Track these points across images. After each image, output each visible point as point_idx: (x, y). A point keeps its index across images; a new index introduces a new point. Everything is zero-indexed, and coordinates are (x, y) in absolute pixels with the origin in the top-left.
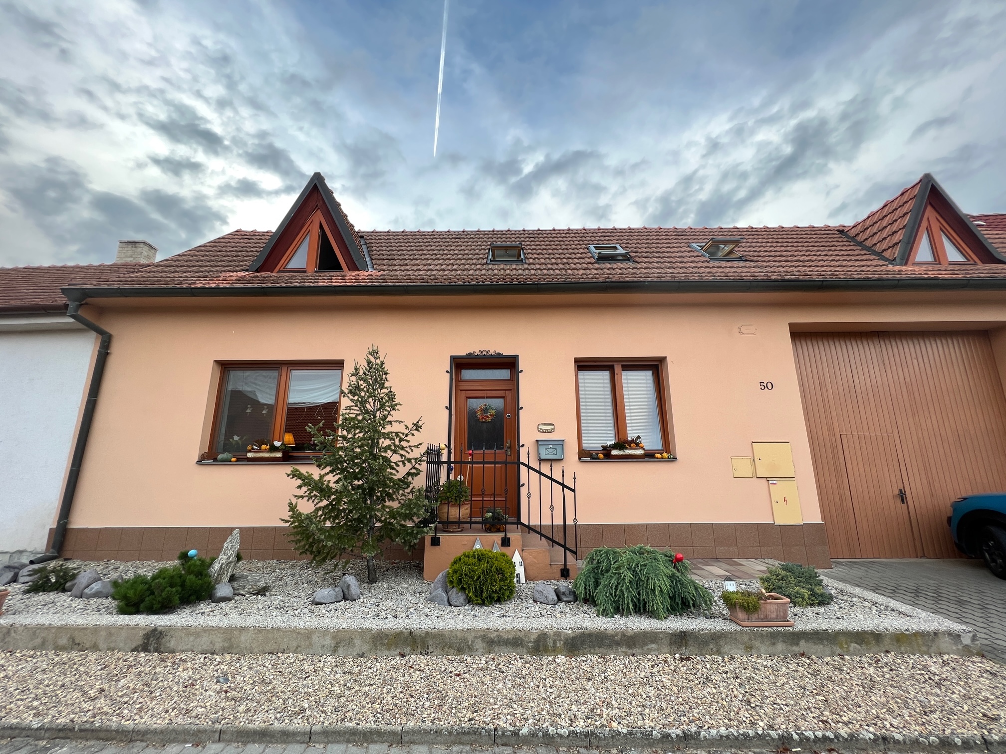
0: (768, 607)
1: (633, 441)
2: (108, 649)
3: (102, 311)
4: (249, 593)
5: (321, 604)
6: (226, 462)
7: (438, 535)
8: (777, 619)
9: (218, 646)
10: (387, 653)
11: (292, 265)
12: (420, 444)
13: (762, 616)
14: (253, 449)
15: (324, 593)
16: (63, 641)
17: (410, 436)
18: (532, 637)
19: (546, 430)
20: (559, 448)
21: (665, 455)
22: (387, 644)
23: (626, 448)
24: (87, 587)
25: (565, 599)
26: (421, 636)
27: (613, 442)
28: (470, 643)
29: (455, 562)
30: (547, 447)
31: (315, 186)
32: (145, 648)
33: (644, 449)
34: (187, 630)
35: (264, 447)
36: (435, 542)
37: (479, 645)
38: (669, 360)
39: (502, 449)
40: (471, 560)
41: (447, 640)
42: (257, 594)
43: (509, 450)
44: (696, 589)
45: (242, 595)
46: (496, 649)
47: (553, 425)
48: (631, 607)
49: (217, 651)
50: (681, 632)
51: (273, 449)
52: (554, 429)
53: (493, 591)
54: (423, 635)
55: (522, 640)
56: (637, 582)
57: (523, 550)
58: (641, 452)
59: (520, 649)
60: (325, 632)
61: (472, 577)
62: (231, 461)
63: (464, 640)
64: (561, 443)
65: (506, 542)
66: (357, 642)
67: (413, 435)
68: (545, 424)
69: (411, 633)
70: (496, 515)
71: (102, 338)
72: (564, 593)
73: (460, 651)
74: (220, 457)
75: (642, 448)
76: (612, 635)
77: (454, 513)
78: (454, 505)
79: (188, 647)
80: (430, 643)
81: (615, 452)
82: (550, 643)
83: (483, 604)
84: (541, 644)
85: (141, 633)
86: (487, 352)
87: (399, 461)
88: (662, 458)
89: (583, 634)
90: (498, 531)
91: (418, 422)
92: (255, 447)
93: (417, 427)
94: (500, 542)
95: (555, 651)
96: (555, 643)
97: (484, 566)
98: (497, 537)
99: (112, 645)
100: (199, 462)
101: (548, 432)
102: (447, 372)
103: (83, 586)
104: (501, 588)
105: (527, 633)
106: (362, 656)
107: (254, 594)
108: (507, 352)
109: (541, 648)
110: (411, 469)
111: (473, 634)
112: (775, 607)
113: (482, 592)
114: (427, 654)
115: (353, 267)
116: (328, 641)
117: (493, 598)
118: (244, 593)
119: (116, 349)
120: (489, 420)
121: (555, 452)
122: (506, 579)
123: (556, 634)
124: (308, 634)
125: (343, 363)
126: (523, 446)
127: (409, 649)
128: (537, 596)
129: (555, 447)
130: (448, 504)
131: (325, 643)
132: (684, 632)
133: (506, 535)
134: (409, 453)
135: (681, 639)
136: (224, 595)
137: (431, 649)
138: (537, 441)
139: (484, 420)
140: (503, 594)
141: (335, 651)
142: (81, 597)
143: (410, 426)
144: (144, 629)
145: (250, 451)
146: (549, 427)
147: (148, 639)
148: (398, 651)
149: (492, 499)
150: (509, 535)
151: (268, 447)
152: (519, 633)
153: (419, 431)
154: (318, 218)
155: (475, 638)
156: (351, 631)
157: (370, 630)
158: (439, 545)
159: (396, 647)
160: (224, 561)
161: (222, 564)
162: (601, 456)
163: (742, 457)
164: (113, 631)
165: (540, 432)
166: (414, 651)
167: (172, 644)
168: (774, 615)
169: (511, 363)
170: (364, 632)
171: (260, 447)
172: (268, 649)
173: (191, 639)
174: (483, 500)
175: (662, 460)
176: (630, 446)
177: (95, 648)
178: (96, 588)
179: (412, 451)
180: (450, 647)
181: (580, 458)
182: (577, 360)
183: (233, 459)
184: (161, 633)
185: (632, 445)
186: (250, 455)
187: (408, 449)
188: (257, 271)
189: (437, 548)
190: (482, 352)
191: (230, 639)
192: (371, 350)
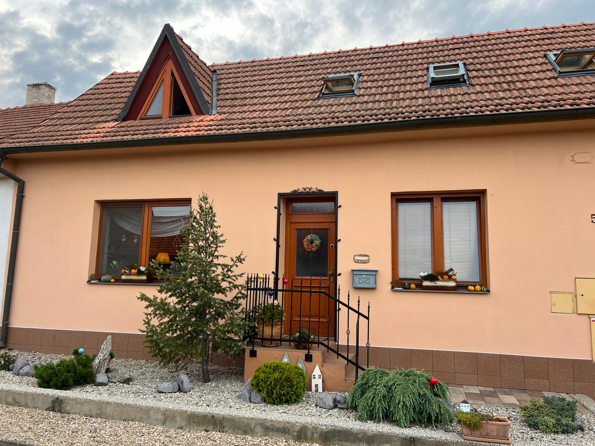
0: (490, 427)
1: (446, 273)
2: (34, 408)
3: (17, 163)
4: (119, 382)
5: (163, 393)
6: (107, 282)
7: (255, 349)
8: (497, 437)
9: (94, 413)
10: (197, 428)
11: (152, 112)
12: (243, 274)
13: (484, 434)
14: (125, 272)
15: (166, 386)
16: (10, 400)
17: (235, 267)
18: (296, 429)
19: (361, 260)
20: (372, 278)
21: (478, 288)
22: (197, 422)
23: (438, 280)
24: (21, 368)
26: (219, 419)
27: (426, 274)
28: (252, 428)
29: (258, 371)
30: (360, 276)
31: (166, 37)
32: (53, 409)
33: (456, 282)
35: (133, 271)
36: (253, 354)
37: (259, 429)
38: (488, 193)
39: (326, 276)
40: (268, 370)
41: (237, 424)
42: (124, 383)
43: (332, 277)
44: (440, 408)
45: (114, 383)
46: (270, 434)
47: (368, 256)
49: (93, 416)
50: (411, 437)
51: (140, 273)
52: (369, 260)
53: (281, 394)
54: (221, 419)
55: (289, 430)
57: (322, 366)
58: (452, 284)
59: (287, 436)
60: (158, 410)
61: (266, 383)
62: (110, 282)
63: (248, 425)
64: (374, 273)
65: (309, 358)
66: (178, 419)
67: (237, 266)
68: (360, 255)
69: (213, 416)
70: (302, 335)
71: (19, 184)
72: (339, 402)
73: (245, 432)
74: (103, 278)
75: (455, 280)
76: (356, 434)
77: (267, 331)
78: (267, 325)
79: (77, 411)
80: (225, 424)
81: (426, 283)
82: (309, 434)
84: (302, 434)
85: (50, 400)
86: (310, 189)
87: (227, 287)
88: (475, 291)
89: (334, 430)
90: (305, 348)
91: (240, 256)
92: (127, 271)
93: (240, 260)
94: (304, 358)
95: (312, 440)
96: (313, 434)
97: (277, 375)
99: (36, 405)
100: (89, 282)
101: (359, 263)
102: (275, 208)
103: (19, 368)
104: (288, 393)
105: (293, 425)
106: (181, 428)
107: (122, 383)
108: (327, 188)
109: (303, 437)
110: (238, 294)
111: (255, 422)
112: (496, 427)
113: (273, 394)
114: (223, 432)
115: (200, 112)
116: (160, 416)
117: (282, 400)
118: (115, 381)
119: (28, 192)
120: (314, 250)
121: (368, 281)
122: (293, 386)
123: (314, 428)
124: (147, 410)
125: (191, 201)
126: (340, 274)
127: (211, 427)
129: (368, 277)
130: (263, 324)
131: (158, 417)
132: (414, 438)
133: (309, 352)
134: (235, 281)
135: (411, 443)
136: (101, 381)
137: (226, 429)
138: (353, 271)
139: (310, 250)
140: (290, 398)
141: (164, 423)
142: (18, 375)
143: (235, 259)
144: (52, 397)
145: (123, 274)
146: (365, 258)
147: (54, 404)
148: (204, 427)
150: (312, 352)
151: (136, 271)
152: (287, 425)
153: (242, 263)
154: (170, 66)
155: (256, 424)
156: (174, 411)
157: (186, 411)
158: (256, 357)
159: (203, 425)
160: (101, 358)
161: (101, 360)
162: (413, 286)
163: (563, 293)
164: (35, 397)
165: (355, 262)
166: (214, 429)
167: (68, 408)
168: (495, 434)
169: (332, 197)
170: (182, 413)
171: (130, 271)
172: (123, 418)
173: (79, 406)
175: (475, 293)
176: (443, 278)
177: (26, 406)
178: (26, 369)
179: (237, 279)
180: (239, 429)
181: (392, 288)
182: (393, 195)
183: (112, 280)
184: (61, 400)
185: (444, 277)
186: (124, 277)
187: (233, 278)
188: (124, 120)
189: (254, 359)
190: (305, 189)
191: (101, 409)
192: (201, 197)
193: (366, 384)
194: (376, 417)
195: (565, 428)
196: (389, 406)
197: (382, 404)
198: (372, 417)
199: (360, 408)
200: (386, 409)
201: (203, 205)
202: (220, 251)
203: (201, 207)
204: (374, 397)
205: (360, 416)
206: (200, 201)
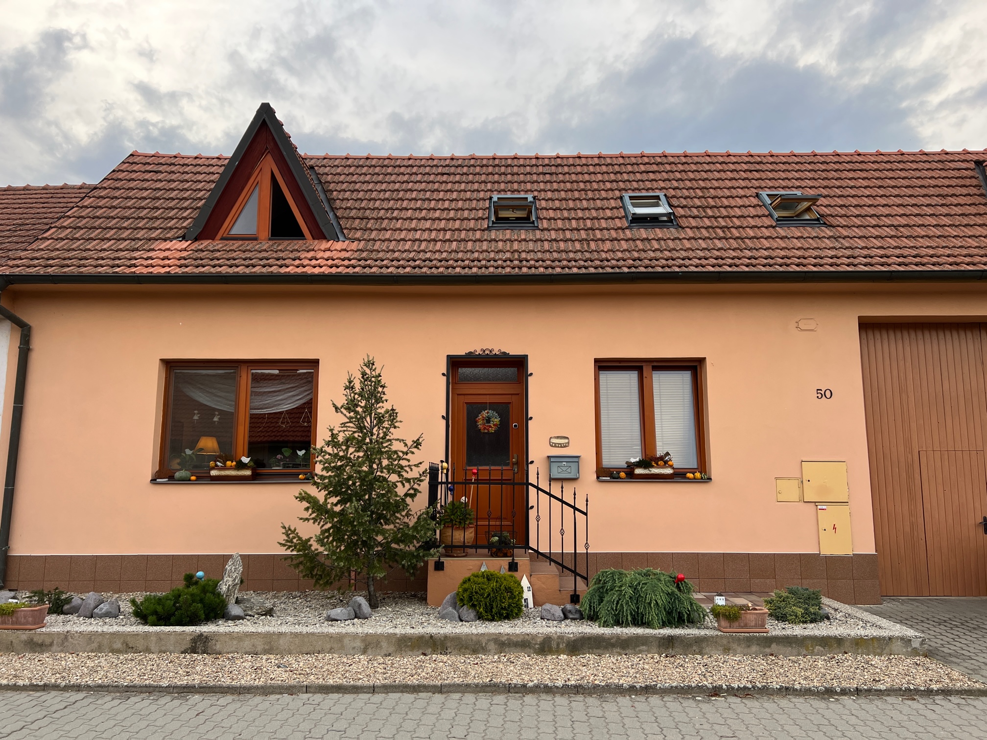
0: (748, 616)
1: (661, 458)
2: (160, 652)
3: (16, 297)
4: (258, 614)
5: (337, 620)
6: (185, 481)
7: (442, 559)
8: (756, 626)
9: (259, 649)
10: (411, 653)
11: (238, 229)
12: (421, 463)
13: (742, 625)
14: (216, 465)
15: (338, 612)
16: (118, 645)
17: (410, 455)
18: (538, 640)
19: (561, 444)
20: (574, 466)
21: (698, 475)
22: (411, 646)
23: (652, 467)
24: (96, 607)
25: (571, 616)
26: (440, 639)
27: (637, 460)
28: (484, 645)
29: (464, 582)
30: (559, 464)
31: (264, 122)
32: (193, 650)
33: (673, 468)
34: (230, 635)
35: (229, 463)
36: (439, 566)
37: (492, 646)
38: (708, 362)
39: (508, 464)
40: (480, 580)
41: (464, 643)
42: (265, 615)
43: (515, 466)
44: (691, 605)
45: (250, 616)
46: (507, 650)
47: (567, 438)
48: (629, 619)
49: (259, 653)
50: (669, 636)
51: (241, 466)
52: (568, 443)
53: (502, 608)
54: (443, 639)
55: (530, 643)
56: (637, 597)
57: (531, 576)
58: (669, 471)
59: (528, 650)
60: (355, 636)
61: (482, 595)
62: (190, 480)
63: (478, 642)
64: (576, 460)
65: (513, 567)
66: (384, 644)
67: (413, 453)
68: (558, 437)
69: (431, 637)
70: (503, 539)
71: (22, 331)
72: (570, 611)
73: (475, 651)
74: (177, 475)
75: (671, 466)
76: (609, 639)
77: (459, 536)
78: (458, 529)
79: (233, 649)
80: (449, 644)
81: (638, 471)
82: (554, 645)
83: (492, 620)
84: (546, 646)
85: (188, 638)
86: (491, 351)
87: (398, 482)
88: (694, 478)
89: (583, 637)
90: (505, 555)
91: (418, 440)
92: (219, 464)
93: (417, 444)
94: (507, 567)
95: (558, 652)
96: (558, 645)
97: (494, 584)
98: (504, 562)
99: (163, 648)
100: (153, 481)
101: (561, 447)
102: (443, 374)
103: (92, 606)
104: (510, 605)
105: (534, 637)
106: (389, 655)
107: (262, 615)
108: (514, 350)
109: (546, 649)
110: (409, 489)
111: (486, 638)
112: (754, 616)
113: (492, 608)
114: (446, 654)
115: (319, 235)
116: (358, 644)
117: (502, 615)
118: (252, 614)
119: (38, 343)
120: (492, 430)
121: (569, 470)
122: (515, 598)
123: (559, 637)
124: (340, 638)
125: (318, 362)
126: (532, 462)
127: (430, 650)
128: (544, 614)
129: (569, 464)
130: (452, 527)
131: (355, 645)
132: (672, 636)
133: (513, 559)
134: (408, 472)
135: (669, 642)
136: (237, 614)
137: (449, 650)
138: (548, 457)
139: (486, 431)
140: (512, 611)
141: (364, 652)
142: (92, 617)
143: (410, 443)
144: (191, 635)
145: (213, 468)
146: (564, 441)
147: (196, 643)
148: (421, 652)
149: (498, 523)
150: (517, 559)
151: (234, 463)
152: (527, 637)
153: (418, 448)
154: (268, 165)
155: (489, 640)
156: (378, 635)
157: (396, 634)
158: (443, 570)
159: (419, 648)
160: (230, 583)
161: (229, 586)
162: (623, 474)
163: (789, 478)
164: (162, 636)
165: (552, 446)
166: (434, 651)
167: (218, 647)
168: (753, 624)
169: (519, 363)
170: (389, 637)
171: (224, 463)
172: (305, 650)
173: (235, 643)
174: (489, 525)
175: (694, 481)
176: (657, 464)
177: (148, 650)
178: (105, 608)
179: (411, 470)
180: (466, 648)
181: (598, 477)
182: (597, 361)
183: (193, 478)
184: (206, 637)
185: (659, 463)
186: (214, 473)
187: (407, 469)
188: (196, 239)
189: (441, 573)
190: (484, 351)
192: (366, 360)
193: (603, 587)
194: (623, 622)
195: (813, 616)
196: (638, 608)
197: (629, 606)
198: (618, 623)
199: (603, 613)
200: (634, 611)
201: (368, 371)
202: (395, 433)
203: (364, 374)
204: (620, 599)
205: (605, 622)
206: (365, 368)
